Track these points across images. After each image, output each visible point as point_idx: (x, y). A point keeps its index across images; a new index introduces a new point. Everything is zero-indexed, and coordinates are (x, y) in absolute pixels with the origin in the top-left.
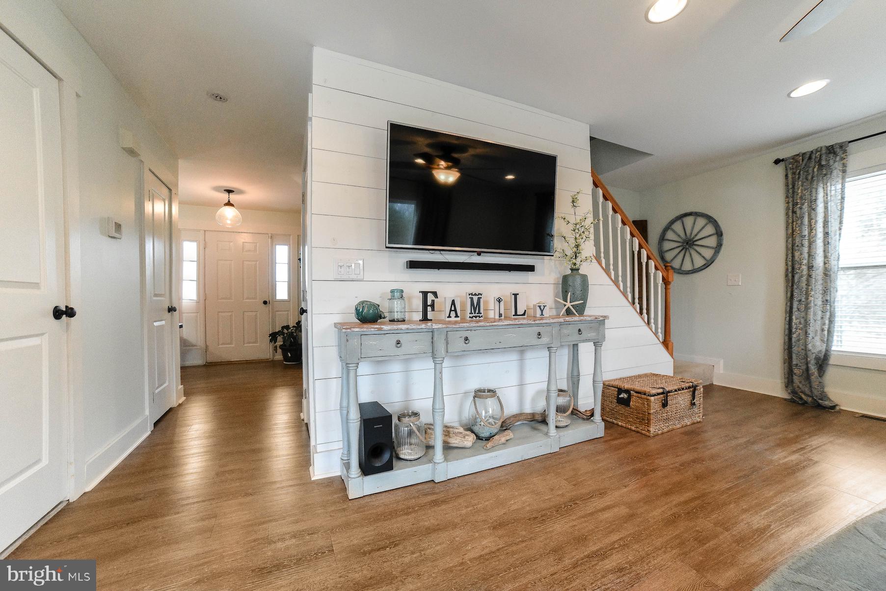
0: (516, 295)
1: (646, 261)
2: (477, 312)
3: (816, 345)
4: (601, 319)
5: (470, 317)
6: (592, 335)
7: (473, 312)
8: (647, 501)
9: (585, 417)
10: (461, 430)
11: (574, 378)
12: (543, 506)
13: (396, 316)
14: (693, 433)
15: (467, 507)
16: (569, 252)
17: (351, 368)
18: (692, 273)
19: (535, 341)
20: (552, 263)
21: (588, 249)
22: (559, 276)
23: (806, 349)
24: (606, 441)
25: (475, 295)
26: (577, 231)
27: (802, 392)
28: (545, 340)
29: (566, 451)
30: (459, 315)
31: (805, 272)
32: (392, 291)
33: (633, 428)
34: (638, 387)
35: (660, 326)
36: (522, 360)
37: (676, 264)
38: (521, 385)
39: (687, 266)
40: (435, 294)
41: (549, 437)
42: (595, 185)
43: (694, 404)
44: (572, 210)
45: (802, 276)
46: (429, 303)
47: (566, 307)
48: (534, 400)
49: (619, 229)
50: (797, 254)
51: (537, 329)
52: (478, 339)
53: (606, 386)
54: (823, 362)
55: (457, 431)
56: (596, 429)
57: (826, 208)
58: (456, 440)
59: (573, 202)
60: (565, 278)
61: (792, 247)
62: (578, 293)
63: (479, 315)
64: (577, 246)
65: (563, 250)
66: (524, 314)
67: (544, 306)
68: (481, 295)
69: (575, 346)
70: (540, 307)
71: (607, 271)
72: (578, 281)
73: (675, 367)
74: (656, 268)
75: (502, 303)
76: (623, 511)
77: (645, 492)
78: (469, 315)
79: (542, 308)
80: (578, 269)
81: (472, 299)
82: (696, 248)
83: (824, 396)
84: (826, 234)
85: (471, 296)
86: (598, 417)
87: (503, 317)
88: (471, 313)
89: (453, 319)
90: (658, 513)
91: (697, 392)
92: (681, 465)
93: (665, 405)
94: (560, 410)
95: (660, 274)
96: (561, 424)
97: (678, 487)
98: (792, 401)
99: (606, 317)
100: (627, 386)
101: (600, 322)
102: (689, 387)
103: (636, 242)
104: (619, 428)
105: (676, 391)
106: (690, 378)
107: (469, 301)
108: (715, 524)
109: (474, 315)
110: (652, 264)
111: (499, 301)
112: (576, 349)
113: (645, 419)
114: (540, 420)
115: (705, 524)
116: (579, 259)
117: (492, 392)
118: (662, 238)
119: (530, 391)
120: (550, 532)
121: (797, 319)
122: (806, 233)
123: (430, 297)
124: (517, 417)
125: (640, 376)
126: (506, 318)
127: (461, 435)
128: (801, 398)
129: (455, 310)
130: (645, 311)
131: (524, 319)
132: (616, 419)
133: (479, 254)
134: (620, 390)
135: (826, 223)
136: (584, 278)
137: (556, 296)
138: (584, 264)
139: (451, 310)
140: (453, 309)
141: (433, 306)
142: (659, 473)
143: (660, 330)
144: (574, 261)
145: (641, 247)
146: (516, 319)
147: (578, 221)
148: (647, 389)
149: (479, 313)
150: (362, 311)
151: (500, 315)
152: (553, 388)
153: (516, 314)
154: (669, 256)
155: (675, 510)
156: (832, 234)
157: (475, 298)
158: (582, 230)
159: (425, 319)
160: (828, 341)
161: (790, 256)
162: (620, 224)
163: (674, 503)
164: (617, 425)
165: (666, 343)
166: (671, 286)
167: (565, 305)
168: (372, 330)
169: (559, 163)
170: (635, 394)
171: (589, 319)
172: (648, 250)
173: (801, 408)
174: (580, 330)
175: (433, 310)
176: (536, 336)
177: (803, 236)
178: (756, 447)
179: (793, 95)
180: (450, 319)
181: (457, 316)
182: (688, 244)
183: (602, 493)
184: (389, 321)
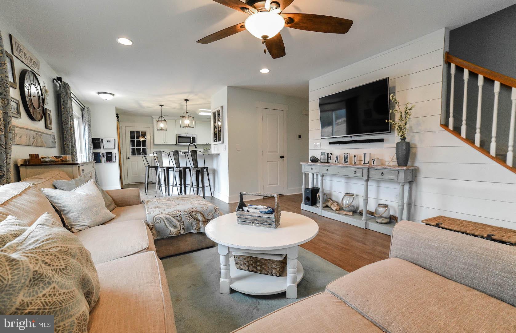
0: (365, 154)
5: (343, 163)
19: (353, 175)
25: (346, 154)
30: (339, 162)
32: (322, 153)
46: (329, 157)
51: (354, 170)
62: (404, 152)
66: (368, 163)
67: (375, 160)
68: (348, 154)
70: (373, 160)
75: (356, 158)
81: (345, 155)
88: (344, 161)
89: (337, 163)
107: (343, 156)
114: (361, 214)
123: (330, 155)
129: (338, 160)
133: (351, 137)
136: (407, 143)
139: (336, 160)
141: (330, 158)
146: (365, 165)
149: (347, 161)
151: (355, 163)
153: (364, 163)
159: (327, 162)
174: (382, 173)
175: (331, 159)
176: (354, 172)
180: (335, 163)
181: (338, 162)
184: (321, 162)
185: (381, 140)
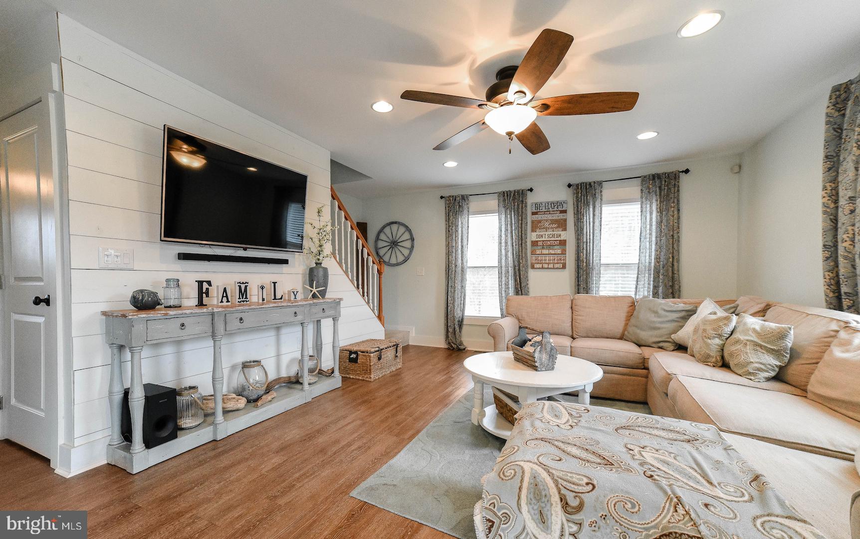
0: (275, 283)
1: (366, 257)
2: (244, 297)
3: (458, 314)
4: (338, 300)
5: (238, 302)
6: (332, 312)
7: (241, 297)
8: (371, 415)
9: (327, 374)
10: (234, 396)
11: (318, 347)
12: (307, 432)
13: (172, 303)
14: (397, 376)
15: (252, 447)
16: (315, 250)
17: (135, 351)
18: (397, 265)
19: (293, 319)
20: (301, 258)
21: (328, 248)
22: (306, 267)
23: (454, 316)
24: (343, 389)
25: (243, 283)
26: (320, 234)
27: (452, 343)
28: (300, 317)
29: (317, 399)
30: (230, 300)
31: (454, 269)
32: (168, 280)
33: (360, 378)
34: (362, 349)
35: (376, 305)
36: (278, 336)
37: (386, 258)
38: (278, 356)
39: (393, 261)
40: (209, 283)
41: (304, 391)
42: (333, 197)
43: (397, 356)
44: (318, 218)
45: (452, 271)
46: (204, 290)
47: (313, 292)
48: (288, 366)
49: (349, 232)
50: (450, 257)
51: (294, 310)
52: (250, 320)
53: (342, 351)
54: (461, 323)
55: (230, 397)
56: (336, 381)
57: (462, 231)
58: (230, 404)
59: (319, 212)
60: (311, 270)
61: (448, 254)
62: (321, 281)
63: (246, 300)
64: (321, 246)
65: (310, 248)
66: (281, 299)
67: (297, 292)
68: (248, 283)
69: (319, 322)
70: (294, 292)
71: (340, 264)
72: (321, 273)
73: (386, 335)
74: (374, 263)
75: (264, 290)
76: (359, 422)
77: (370, 411)
78: (238, 300)
79: (295, 293)
80: (321, 264)
81: (240, 287)
82: (399, 247)
83: (461, 344)
84: (462, 246)
85: (239, 284)
86: (337, 372)
87: (265, 301)
88: (239, 298)
89: (225, 303)
90: (378, 418)
91: (398, 348)
92: (390, 393)
93: (379, 359)
94: (311, 371)
95: (376, 267)
96: (311, 381)
97: (388, 404)
98: (448, 349)
99: (341, 299)
100: (355, 349)
101: (337, 303)
102: (394, 345)
103: (360, 242)
104: (352, 380)
105: (386, 348)
106: (394, 340)
107: (238, 288)
108: (406, 416)
109: (242, 300)
110: (371, 259)
111: (262, 289)
112: (319, 324)
113: (368, 370)
114: (295, 382)
115: (400, 417)
116: (321, 256)
117: (257, 363)
118: (378, 238)
119: (285, 360)
120: (317, 444)
121: (450, 297)
122: (454, 245)
123: (205, 286)
124: (278, 381)
125: (363, 342)
126: (268, 302)
127: (234, 400)
128: (452, 346)
129: (227, 296)
130: (366, 294)
131: (282, 302)
132: (348, 374)
133: (245, 249)
134: (351, 353)
135: (462, 239)
136: (325, 270)
137: (304, 283)
138: (325, 259)
139: (223, 296)
140: (225, 295)
141: (207, 292)
142: (378, 400)
143: (376, 308)
144: (318, 257)
145: (363, 247)
146: (275, 303)
147: (322, 227)
148: (368, 349)
149: (246, 298)
150: (143, 299)
151: (263, 300)
152: (306, 353)
153: (275, 299)
154: (382, 252)
155: (386, 415)
156: (464, 247)
157: (243, 286)
158: (325, 234)
159: (201, 304)
160: (463, 311)
161: (447, 258)
162: (350, 229)
163: (386, 412)
164: (350, 378)
165: (380, 317)
166: (383, 276)
167: (311, 291)
168: (159, 315)
169: (308, 180)
170: (361, 354)
171: (329, 301)
172: (368, 249)
173: (451, 352)
174: (323, 309)
175: (207, 296)
176: (293, 314)
177: (453, 247)
178: (428, 376)
179: (445, 165)
180: (222, 304)
181: (228, 301)
182: (394, 244)
183: (345, 417)
184: (165, 307)
185: (285, 262)
